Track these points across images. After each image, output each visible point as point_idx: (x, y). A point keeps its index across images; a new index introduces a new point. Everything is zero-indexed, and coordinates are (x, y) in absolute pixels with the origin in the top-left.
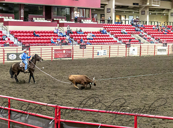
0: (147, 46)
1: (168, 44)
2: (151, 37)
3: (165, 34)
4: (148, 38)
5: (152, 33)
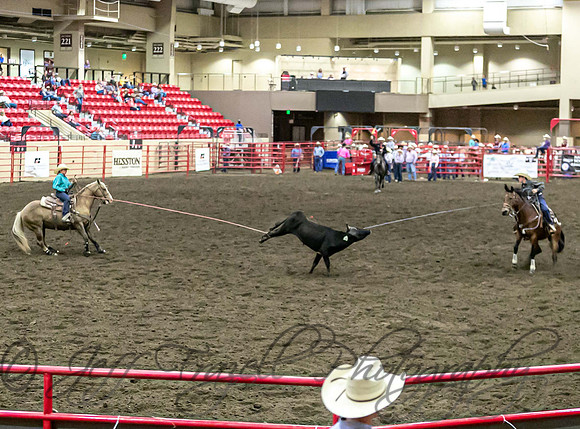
0: (81, 149)
1: (145, 142)
2: (91, 120)
3: (135, 110)
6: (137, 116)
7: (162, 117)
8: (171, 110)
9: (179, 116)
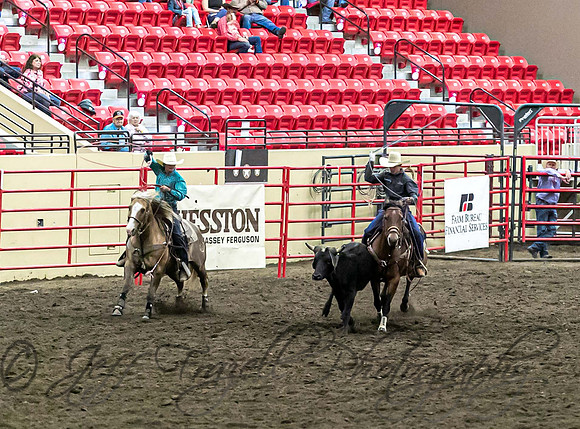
0: (64, 181)
1: (275, 158)
2: (99, 85)
3: (241, 49)
4: (75, 96)
5: (116, 43)
6: (248, 71)
7: (332, 71)
8: (362, 50)
9: (388, 69)
